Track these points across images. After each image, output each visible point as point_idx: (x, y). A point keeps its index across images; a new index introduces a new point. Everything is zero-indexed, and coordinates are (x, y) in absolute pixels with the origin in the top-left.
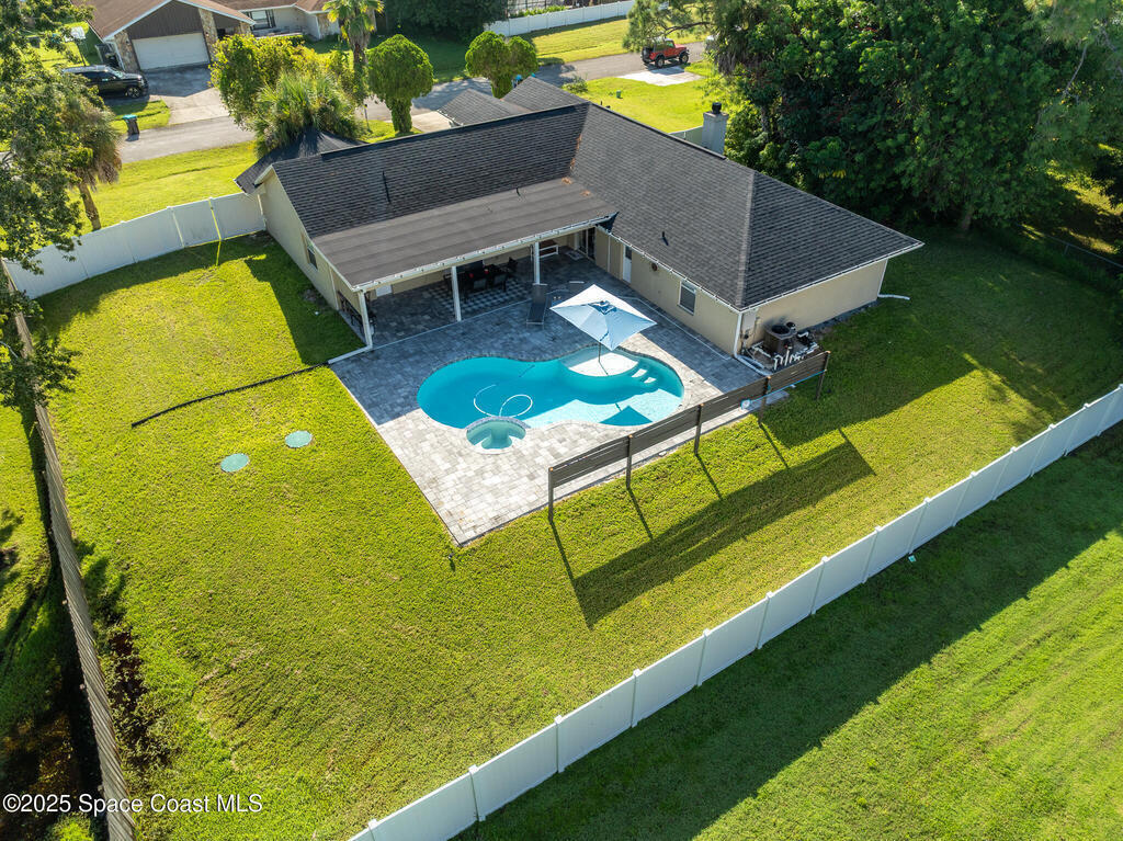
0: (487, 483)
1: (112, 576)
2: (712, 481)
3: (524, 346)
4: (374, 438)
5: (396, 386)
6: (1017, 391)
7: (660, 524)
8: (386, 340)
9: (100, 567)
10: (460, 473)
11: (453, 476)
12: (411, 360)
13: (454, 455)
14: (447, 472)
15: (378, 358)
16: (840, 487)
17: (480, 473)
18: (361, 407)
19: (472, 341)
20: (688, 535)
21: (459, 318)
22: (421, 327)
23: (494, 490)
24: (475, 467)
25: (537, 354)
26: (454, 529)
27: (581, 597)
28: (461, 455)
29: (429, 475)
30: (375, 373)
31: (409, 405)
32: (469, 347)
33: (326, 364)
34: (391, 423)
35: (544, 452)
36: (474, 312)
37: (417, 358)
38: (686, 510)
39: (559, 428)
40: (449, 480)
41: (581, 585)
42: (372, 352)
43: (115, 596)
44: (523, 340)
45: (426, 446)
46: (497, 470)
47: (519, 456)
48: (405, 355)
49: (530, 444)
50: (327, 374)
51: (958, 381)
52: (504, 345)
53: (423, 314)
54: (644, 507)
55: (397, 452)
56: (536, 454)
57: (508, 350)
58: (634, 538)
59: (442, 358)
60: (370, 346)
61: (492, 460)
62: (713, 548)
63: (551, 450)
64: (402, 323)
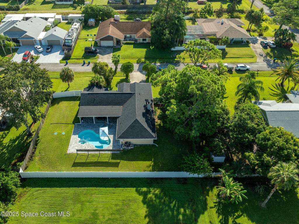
0: (76, 148)
2: (98, 159)
4: (70, 137)
5: (79, 131)
6: (152, 167)
13: (76, 143)
14: (73, 144)
15: (80, 125)
16: (112, 167)
17: (76, 146)
18: (73, 132)
19: (93, 127)
20: (89, 163)
21: (94, 123)
25: (98, 133)
26: (68, 151)
29: (71, 144)
30: (78, 128)
31: (77, 134)
33: (74, 124)
34: (74, 136)
36: (97, 123)
37: (85, 127)
38: (92, 161)
41: (74, 163)
43: (38, 143)
45: (74, 140)
46: (78, 147)
47: (82, 146)
52: (96, 130)
54: (88, 158)
55: (71, 140)
58: (84, 161)
62: (90, 166)
64: (88, 121)
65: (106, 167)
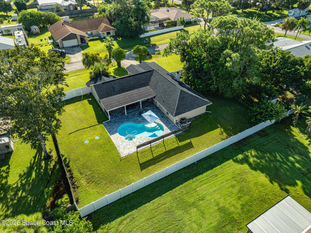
1: (68, 160)
2: (165, 148)
3: (137, 121)
4: (109, 138)
5: (114, 128)
6: (225, 132)
7: (155, 155)
8: (113, 119)
9: (66, 159)
10: (123, 145)
11: (122, 146)
12: (117, 123)
13: (123, 142)
14: (121, 145)
15: (111, 122)
16: (187, 150)
18: (108, 132)
19: (128, 119)
20: (159, 157)
21: (126, 114)
22: (119, 116)
23: (128, 148)
24: (126, 144)
25: (139, 122)
26: (121, 155)
27: (140, 166)
28: (124, 142)
29: (118, 145)
30: (110, 125)
31: (116, 132)
32: (127, 120)
33: (102, 123)
34: (113, 135)
35: (138, 142)
36: (129, 113)
37: (118, 122)
38: (160, 153)
39: (141, 137)
40: (121, 146)
41: (141, 165)
42: (110, 121)
43: (68, 163)
44: (137, 119)
45: (118, 140)
46: (129, 145)
47: (133, 142)
48: (116, 122)
49: (136, 140)
50: (102, 125)
51: (215, 130)
52: (134, 120)
53: (120, 113)
54: (153, 152)
55: (113, 141)
56: (136, 142)
57: (135, 121)
58: (151, 157)
59: (122, 122)
60: (110, 120)
61: (129, 143)
62: (163, 160)
63: (139, 141)
64: (116, 115)
65: (181, 152)
